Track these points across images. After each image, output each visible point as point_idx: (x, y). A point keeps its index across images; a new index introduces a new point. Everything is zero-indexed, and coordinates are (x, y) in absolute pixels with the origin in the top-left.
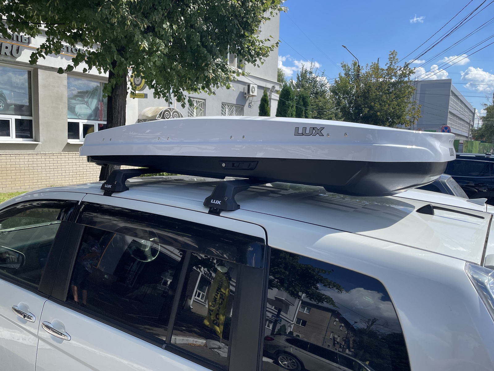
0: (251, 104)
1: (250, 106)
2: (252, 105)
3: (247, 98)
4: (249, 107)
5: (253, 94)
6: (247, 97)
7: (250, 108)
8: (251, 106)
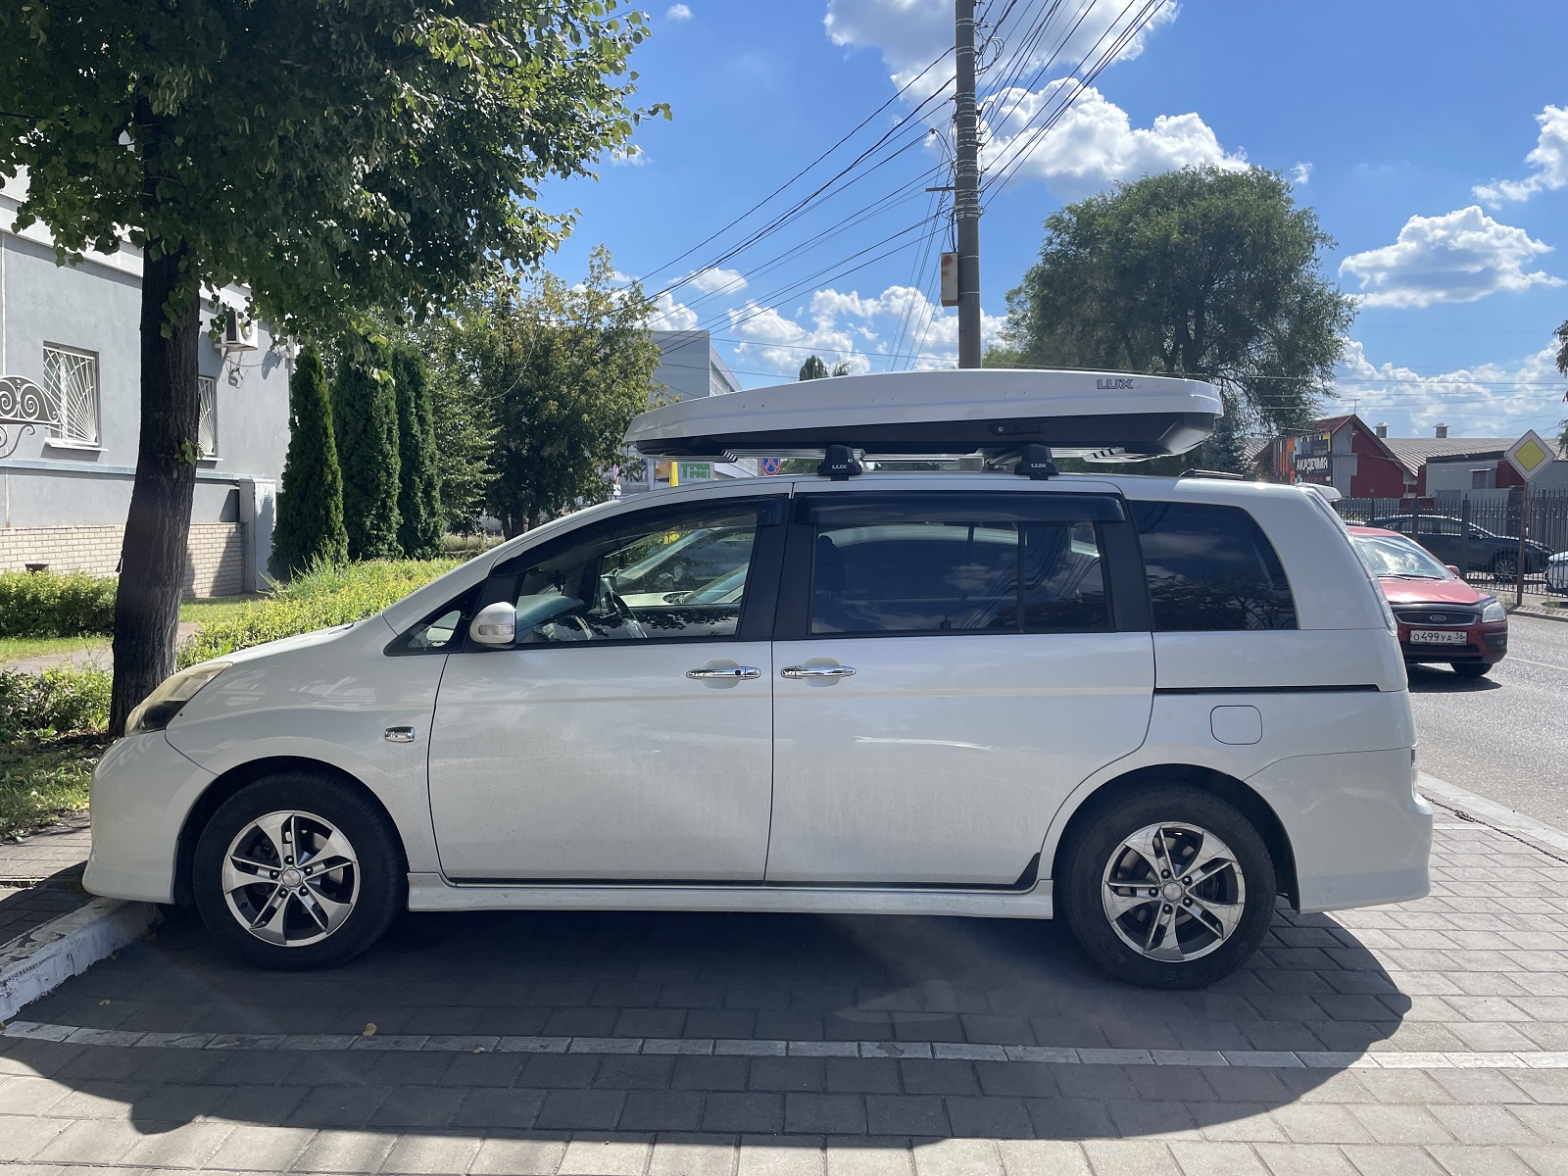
0: (235, 374)
1: (233, 381)
2: (239, 378)
3: (223, 354)
4: (230, 383)
5: (248, 343)
6: (224, 350)
7: (235, 385)
8: (237, 380)
